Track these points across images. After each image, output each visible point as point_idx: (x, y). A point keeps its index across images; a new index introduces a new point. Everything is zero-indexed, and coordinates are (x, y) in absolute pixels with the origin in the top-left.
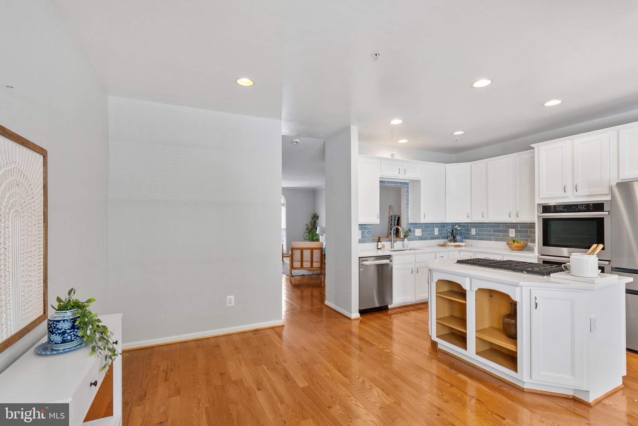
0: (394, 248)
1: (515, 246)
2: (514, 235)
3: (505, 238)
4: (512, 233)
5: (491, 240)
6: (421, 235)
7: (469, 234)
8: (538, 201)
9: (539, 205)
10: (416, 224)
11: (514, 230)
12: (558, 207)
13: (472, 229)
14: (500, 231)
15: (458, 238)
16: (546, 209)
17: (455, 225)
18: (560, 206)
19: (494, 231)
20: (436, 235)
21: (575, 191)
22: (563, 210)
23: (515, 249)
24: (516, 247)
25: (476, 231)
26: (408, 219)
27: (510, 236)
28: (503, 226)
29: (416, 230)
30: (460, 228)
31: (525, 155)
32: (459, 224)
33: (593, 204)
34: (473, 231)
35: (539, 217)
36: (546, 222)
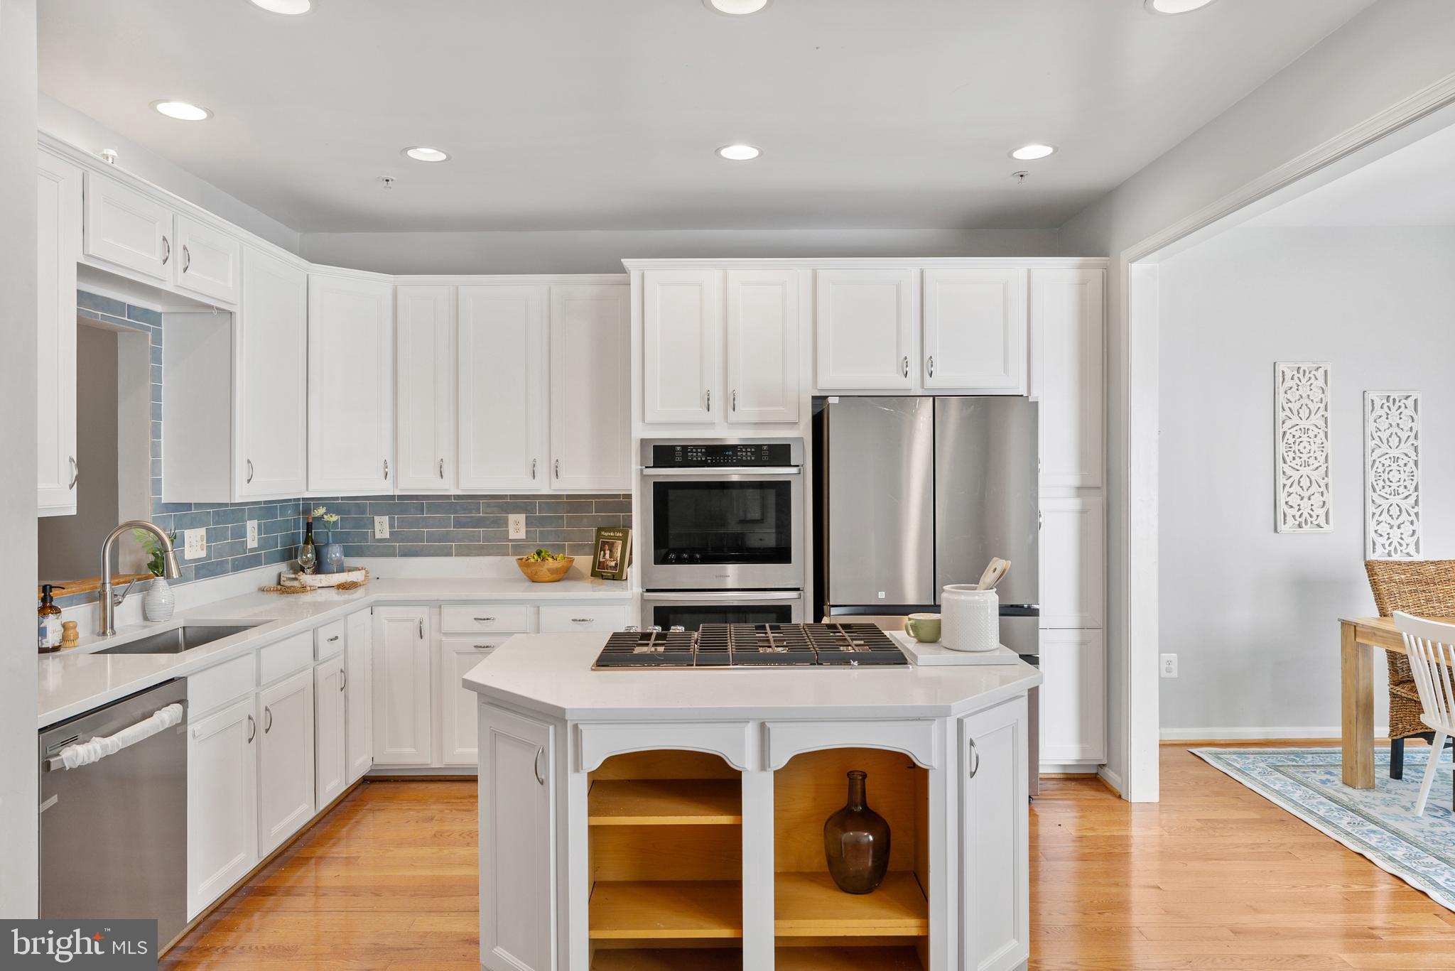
0: (114, 633)
1: (549, 570)
2: (522, 535)
3: (497, 546)
4: (517, 527)
5: (449, 554)
6: (203, 554)
7: (364, 537)
8: (640, 431)
9: (644, 442)
10: (188, 506)
11: (521, 518)
12: (691, 452)
13: (377, 519)
14: (478, 523)
15: (335, 553)
16: (664, 454)
17: (317, 506)
18: (697, 449)
19: (459, 524)
20: (251, 550)
21: (730, 409)
22: (703, 459)
23: (547, 579)
24: (552, 571)
25: (391, 526)
26: (157, 484)
27: (510, 538)
28: (488, 505)
29: (188, 533)
30: (334, 518)
31: (583, 286)
32: (331, 504)
33: (769, 446)
34: (382, 527)
35: (644, 477)
36: (662, 492)
